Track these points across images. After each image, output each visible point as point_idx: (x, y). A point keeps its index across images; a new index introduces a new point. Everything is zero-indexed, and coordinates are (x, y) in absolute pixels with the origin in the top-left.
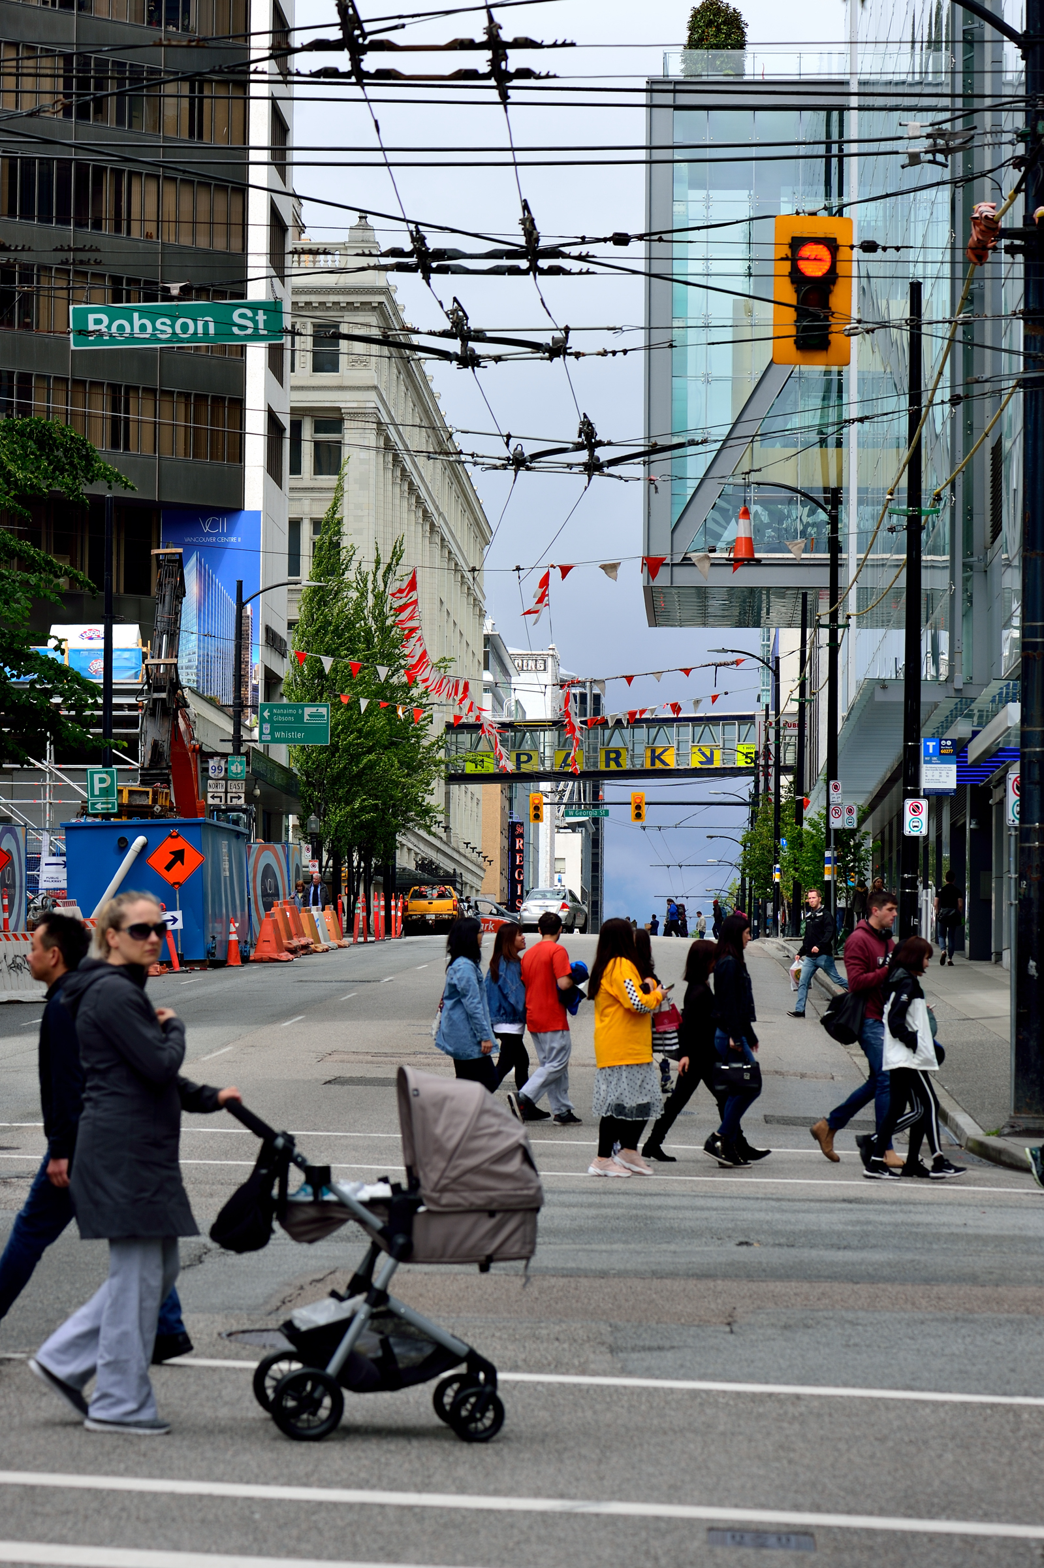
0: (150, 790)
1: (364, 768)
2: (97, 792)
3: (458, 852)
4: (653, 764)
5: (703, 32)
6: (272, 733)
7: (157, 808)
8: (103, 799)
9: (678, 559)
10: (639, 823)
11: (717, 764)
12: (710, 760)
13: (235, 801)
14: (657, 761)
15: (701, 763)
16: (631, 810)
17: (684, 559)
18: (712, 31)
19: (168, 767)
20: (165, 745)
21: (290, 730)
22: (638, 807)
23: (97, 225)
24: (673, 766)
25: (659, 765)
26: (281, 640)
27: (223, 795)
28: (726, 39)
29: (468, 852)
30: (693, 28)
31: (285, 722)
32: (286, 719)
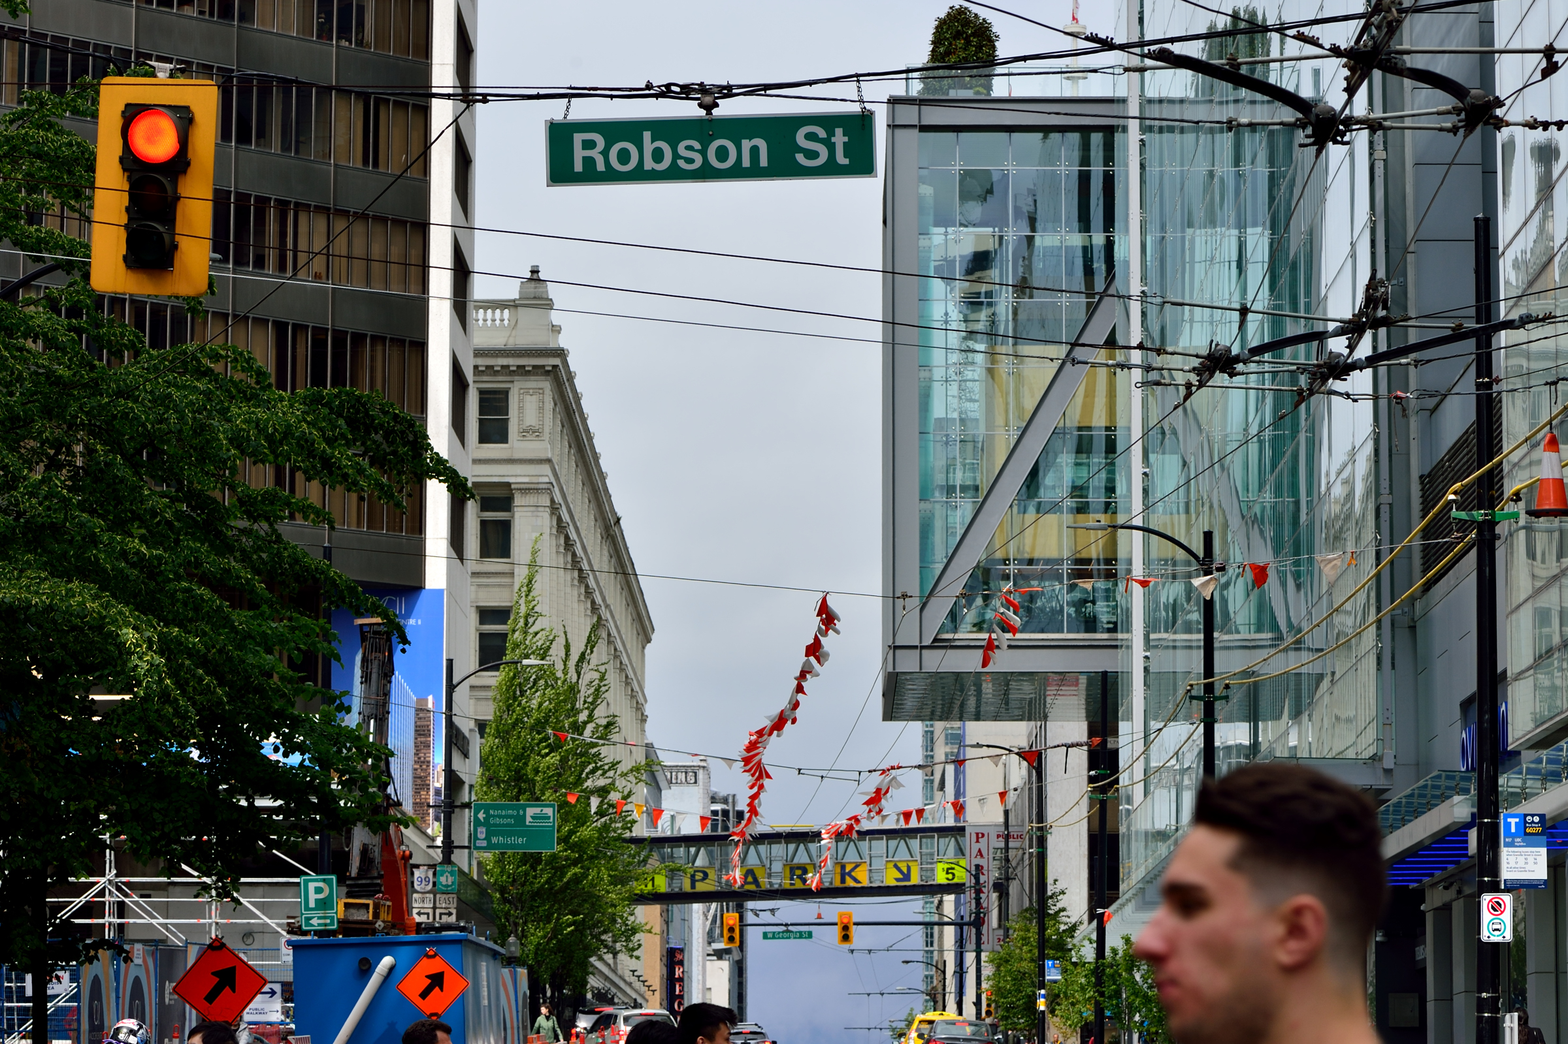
0: (370, 902)
1: (568, 882)
2: (312, 904)
3: (625, 981)
4: (843, 881)
5: (950, 44)
6: (487, 838)
7: (379, 924)
8: (321, 913)
9: (927, 641)
10: (846, 946)
11: (915, 880)
12: (907, 877)
13: (445, 919)
14: (848, 879)
15: (897, 880)
16: (836, 931)
17: (935, 640)
18: (960, 43)
19: (380, 877)
20: (377, 850)
21: (510, 834)
22: (846, 928)
23: (260, 263)
24: (865, 883)
25: (850, 883)
26: (464, 737)
27: (430, 911)
28: (976, 52)
29: (633, 979)
30: (937, 42)
31: (504, 825)
32: (505, 821)
